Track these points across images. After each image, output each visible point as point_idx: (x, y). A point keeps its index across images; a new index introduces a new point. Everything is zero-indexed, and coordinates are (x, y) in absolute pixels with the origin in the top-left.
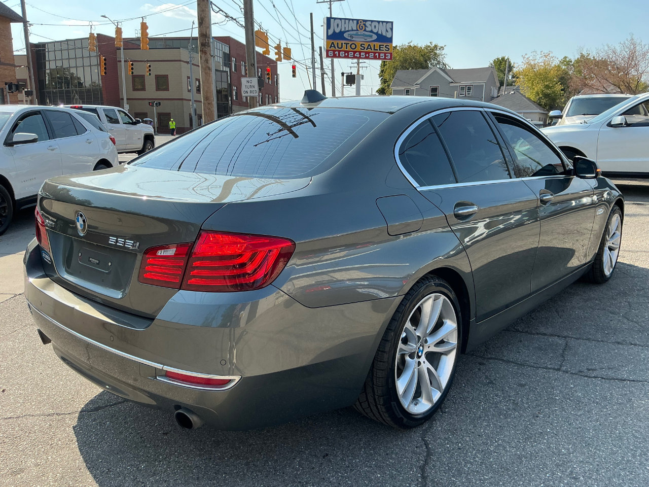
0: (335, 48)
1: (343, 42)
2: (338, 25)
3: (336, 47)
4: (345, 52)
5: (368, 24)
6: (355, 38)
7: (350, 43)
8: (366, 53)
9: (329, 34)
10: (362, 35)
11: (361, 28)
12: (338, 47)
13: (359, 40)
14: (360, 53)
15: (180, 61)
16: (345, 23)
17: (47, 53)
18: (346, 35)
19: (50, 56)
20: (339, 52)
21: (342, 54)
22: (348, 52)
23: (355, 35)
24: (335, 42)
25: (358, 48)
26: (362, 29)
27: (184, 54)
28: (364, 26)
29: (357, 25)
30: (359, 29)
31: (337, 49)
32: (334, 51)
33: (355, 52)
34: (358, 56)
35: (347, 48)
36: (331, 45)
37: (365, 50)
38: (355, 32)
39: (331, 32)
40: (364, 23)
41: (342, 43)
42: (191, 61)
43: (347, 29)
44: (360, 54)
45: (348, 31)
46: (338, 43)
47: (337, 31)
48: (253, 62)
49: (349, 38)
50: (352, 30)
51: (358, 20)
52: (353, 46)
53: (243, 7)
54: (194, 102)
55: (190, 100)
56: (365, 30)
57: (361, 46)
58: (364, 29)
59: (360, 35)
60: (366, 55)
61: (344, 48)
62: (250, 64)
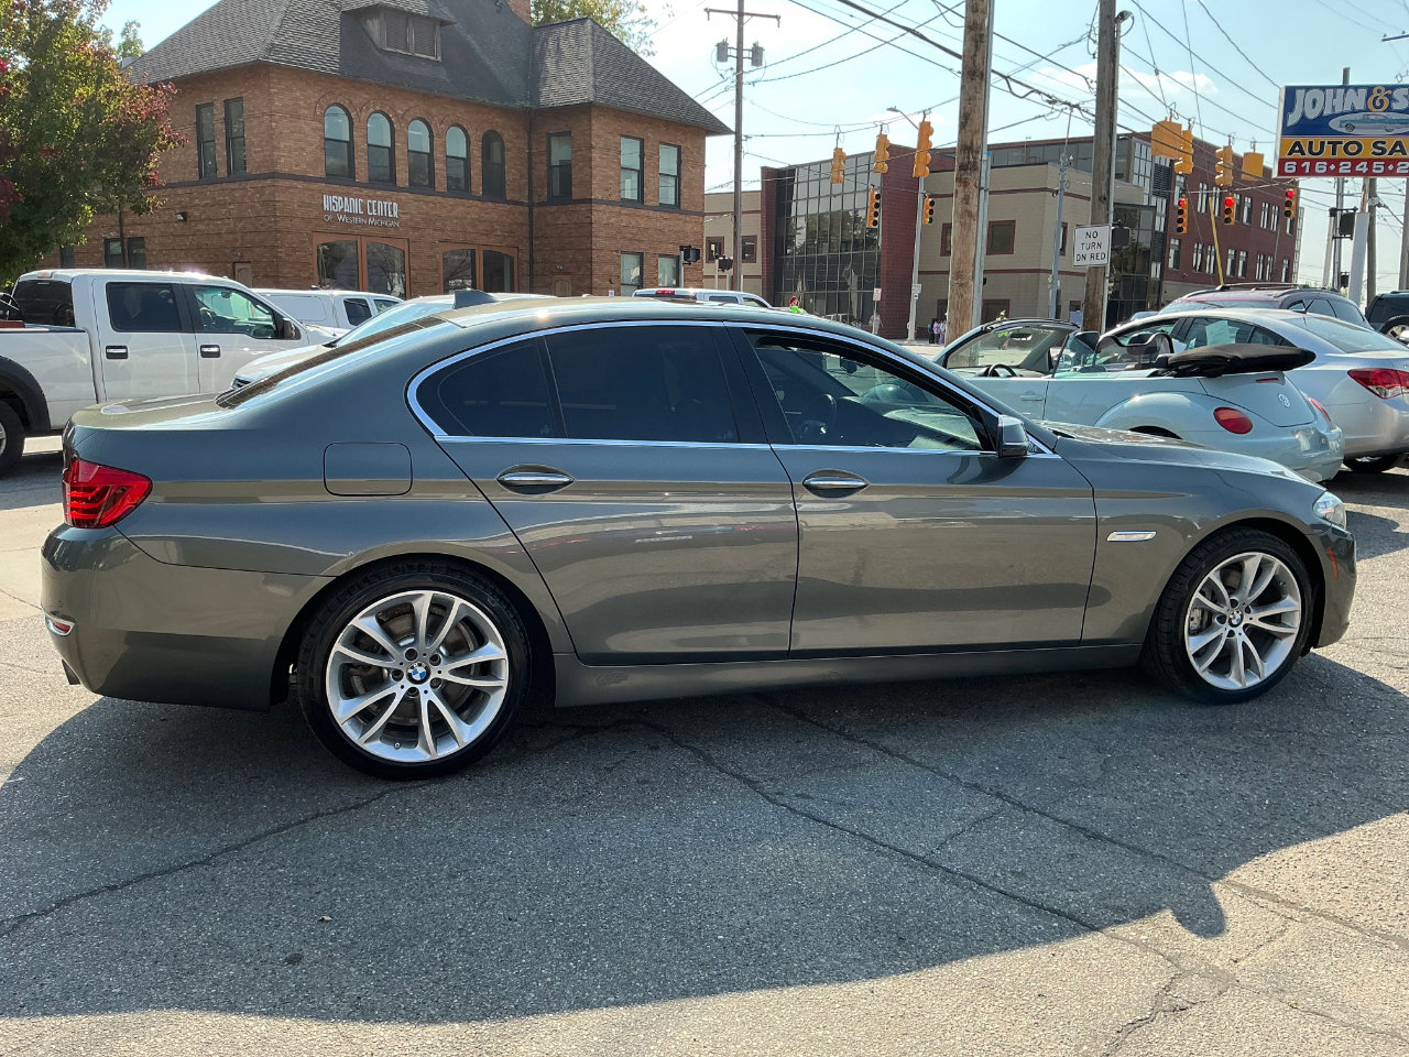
0: (1303, 154)
1: (1326, 139)
2: (1314, 102)
3: (1306, 152)
4: (1330, 162)
5: (1396, 94)
6: (1359, 128)
7: (1345, 140)
8: (1387, 162)
9: (1289, 124)
10: (1380, 121)
11: (1378, 104)
12: (1311, 152)
13: (1367, 135)
14: (1370, 162)
15: (1045, 189)
16: (1334, 97)
17: (795, 186)
18: (1334, 124)
19: (800, 191)
20: (1313, 163)
21: (1320, 167)
22: (1337, 162)
23: (1359, 121)
24: (1304, 140)
25: (1367, 152)
26: (1381, 107)
27: (1052, 175)
28: (1386, 100)
29: (1367, 99)
30: (1371, 107)
31: (1308, 155)
32: (1300, 162)
33: (1355, 162)
34: (1365, 170)
35: (1334, 153)
36: (1294, 147)
37: (1386, 156)
38: (1359, 116)
39: (1294, 119)
40: (1389, 92)
41: (1322, 143)
42: (1062, 189)
43: (1338, 111)
44: (1370, 166)
45: (1342, 114)
46: (1311, 143)
47: (1312, 114)
48: (1104, 192)
49: (1344, 130)
50: (1354, 111)
51: (1370, 89)
52: (1353, 148)
53: (1095, 79)
54: (1057, 276)
55: (1050, 272)
56: (1389, 109)
57: (1375, 145)
58: (1385, 107)
59: (1374, 121)
60: (1386, 166)
61: (1327, 153)
62: (1097, 198)
